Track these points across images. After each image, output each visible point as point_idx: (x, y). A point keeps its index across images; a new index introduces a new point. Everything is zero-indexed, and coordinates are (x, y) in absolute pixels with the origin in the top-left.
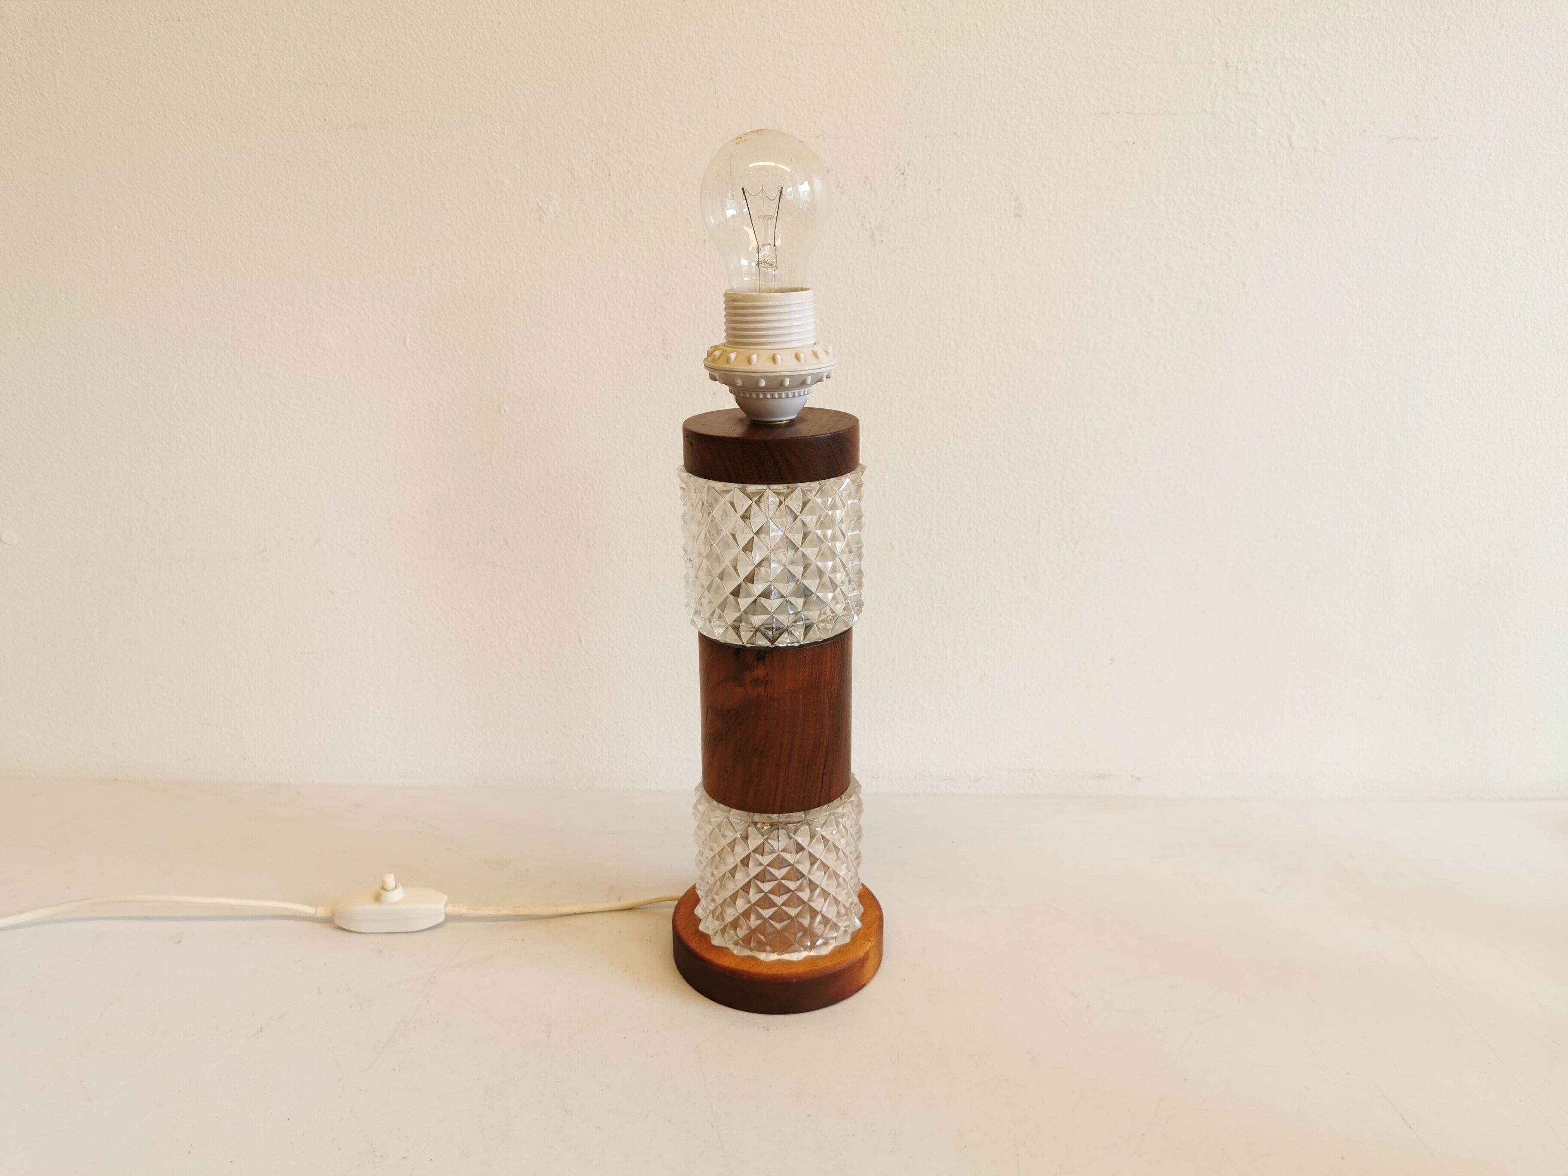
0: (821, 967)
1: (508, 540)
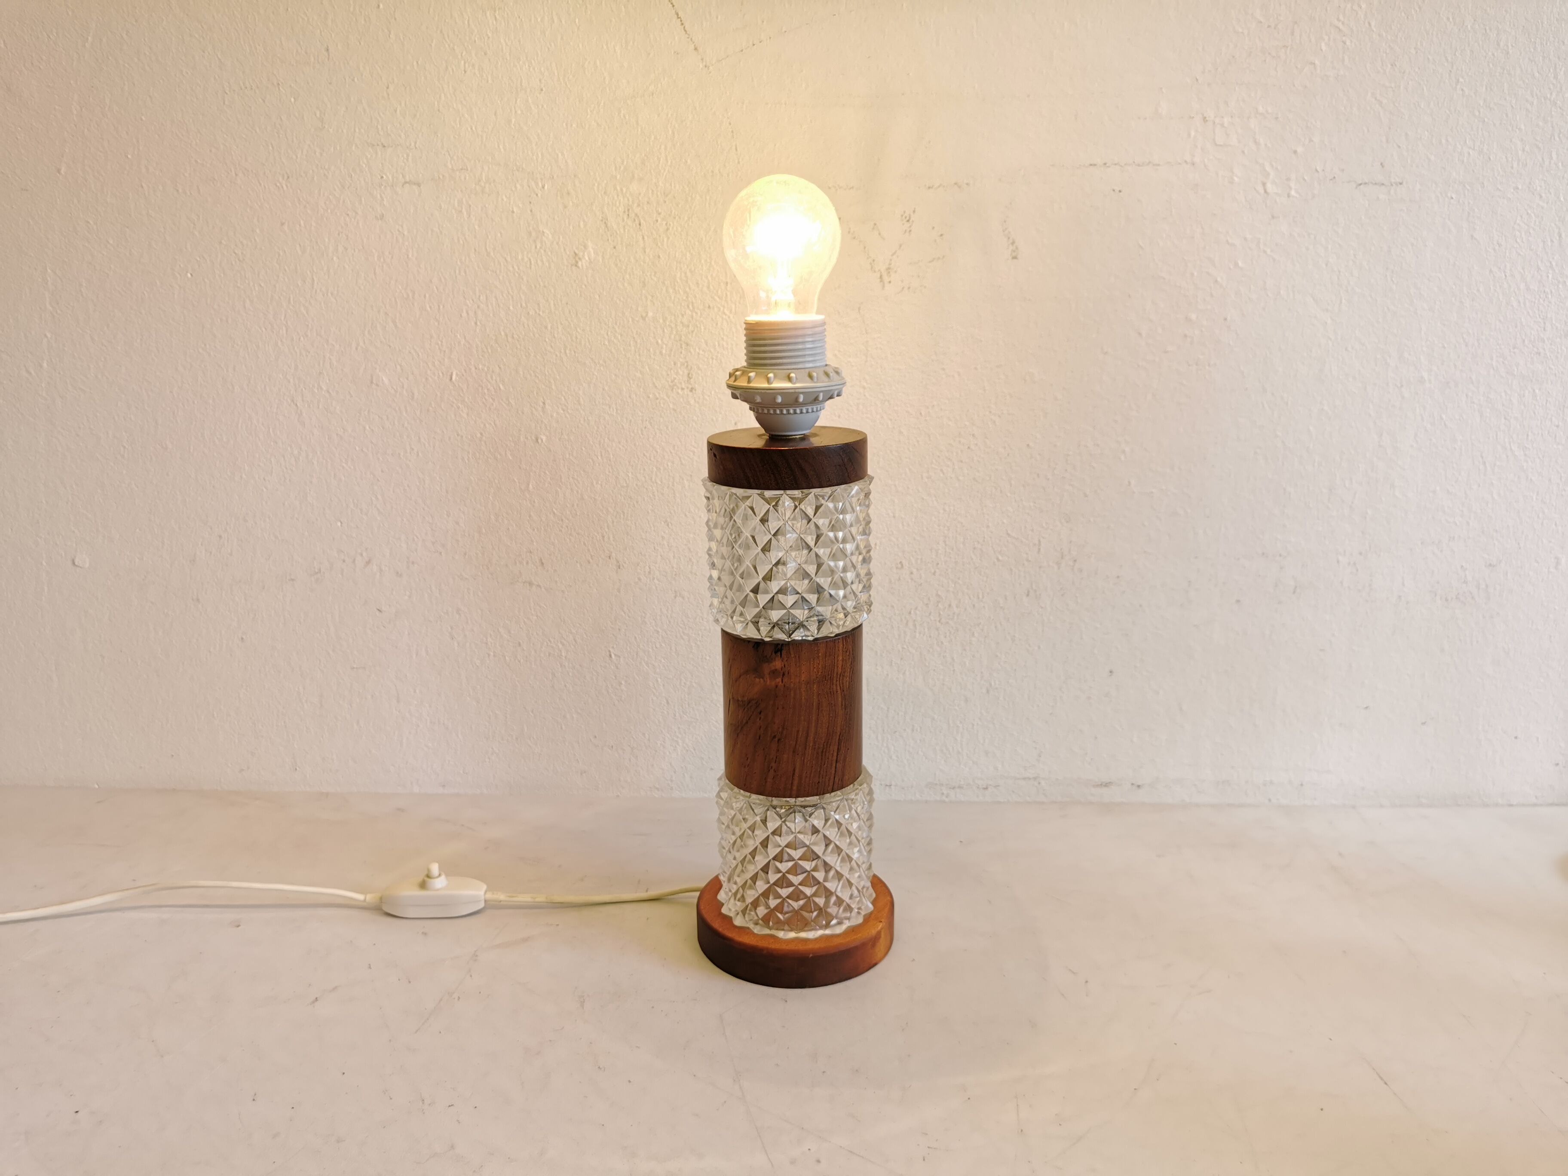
0: (836, 944)
1: (543, 561)
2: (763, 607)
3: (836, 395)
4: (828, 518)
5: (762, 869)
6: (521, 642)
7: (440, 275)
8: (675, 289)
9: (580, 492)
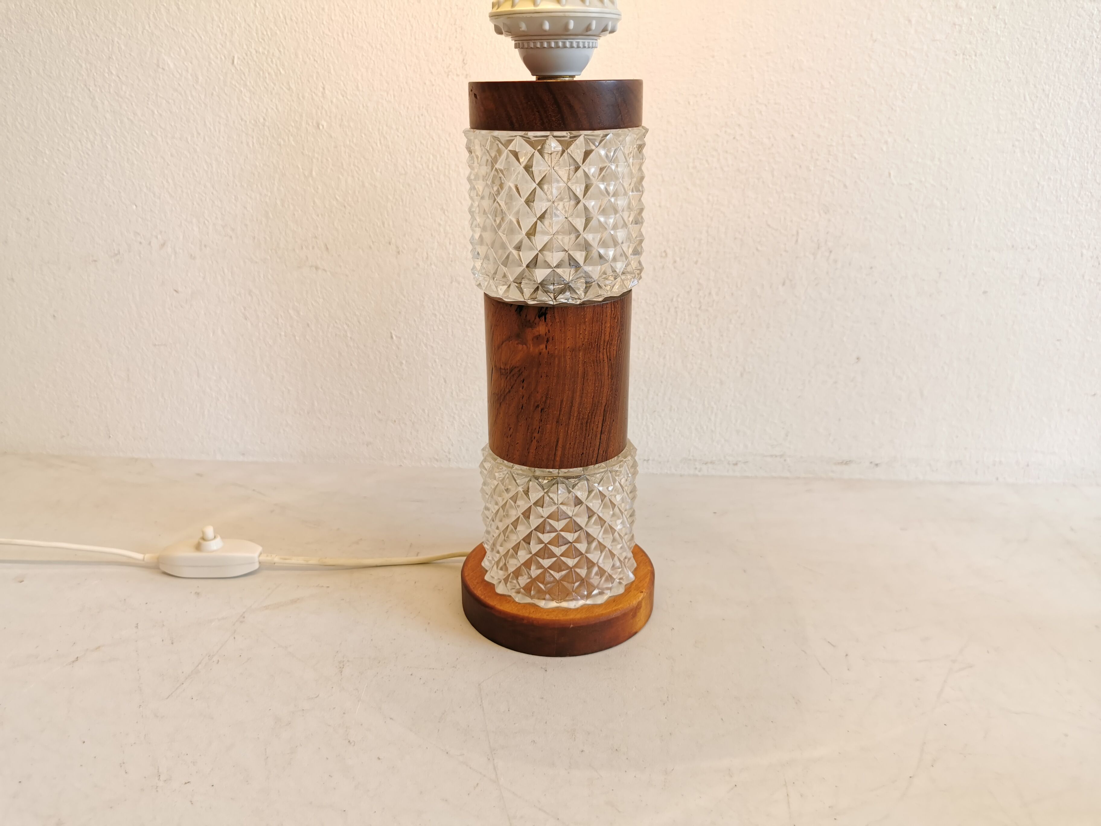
1: (328, 246)
2: (526, 267)
3: (610, 31)
4: (599, 167)
5: (524, 540)
6: (309, 323)
9: (361, 178)
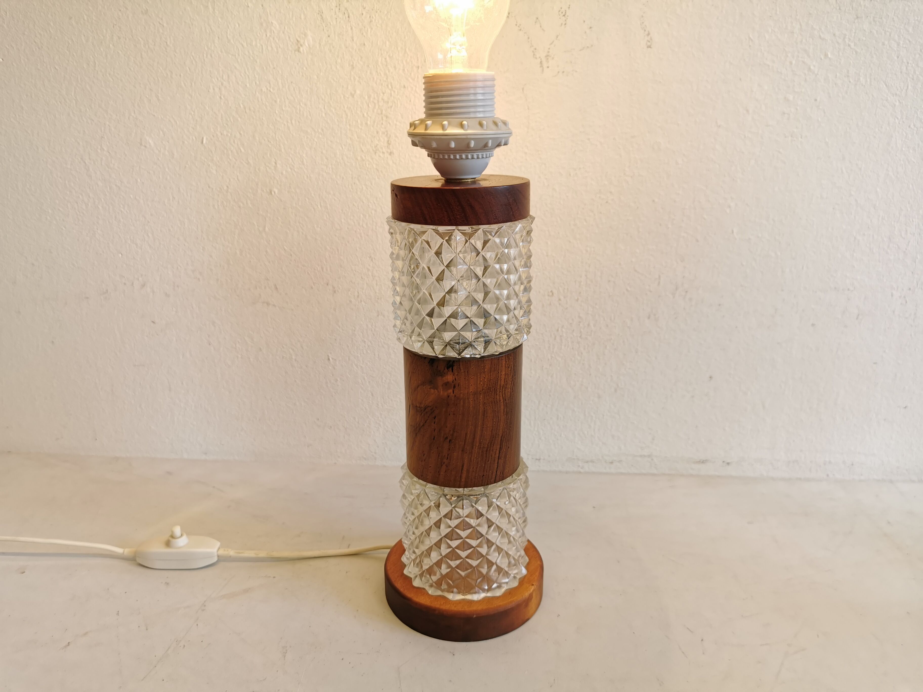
0: (495, 605)
1: (278, 287)
2: (437, 329)
3: (503, 144)
4: (495, 252)
5: (435, 544)
6: (261, 347)
7: (192, 58)
8: (377, 72)
9: (304, 233)
